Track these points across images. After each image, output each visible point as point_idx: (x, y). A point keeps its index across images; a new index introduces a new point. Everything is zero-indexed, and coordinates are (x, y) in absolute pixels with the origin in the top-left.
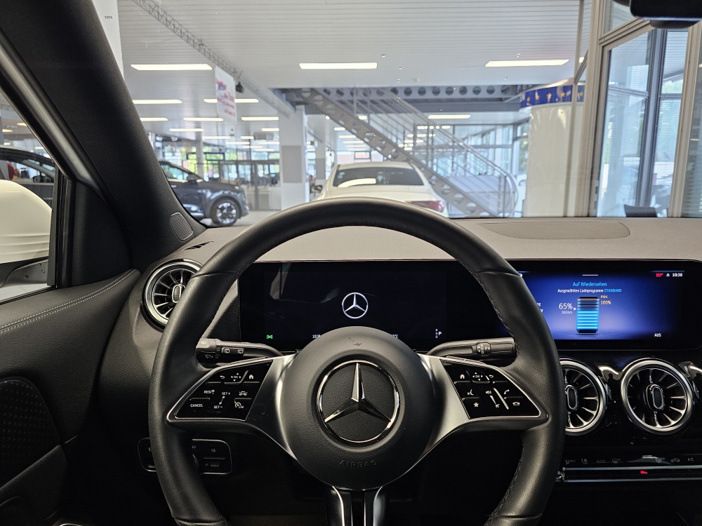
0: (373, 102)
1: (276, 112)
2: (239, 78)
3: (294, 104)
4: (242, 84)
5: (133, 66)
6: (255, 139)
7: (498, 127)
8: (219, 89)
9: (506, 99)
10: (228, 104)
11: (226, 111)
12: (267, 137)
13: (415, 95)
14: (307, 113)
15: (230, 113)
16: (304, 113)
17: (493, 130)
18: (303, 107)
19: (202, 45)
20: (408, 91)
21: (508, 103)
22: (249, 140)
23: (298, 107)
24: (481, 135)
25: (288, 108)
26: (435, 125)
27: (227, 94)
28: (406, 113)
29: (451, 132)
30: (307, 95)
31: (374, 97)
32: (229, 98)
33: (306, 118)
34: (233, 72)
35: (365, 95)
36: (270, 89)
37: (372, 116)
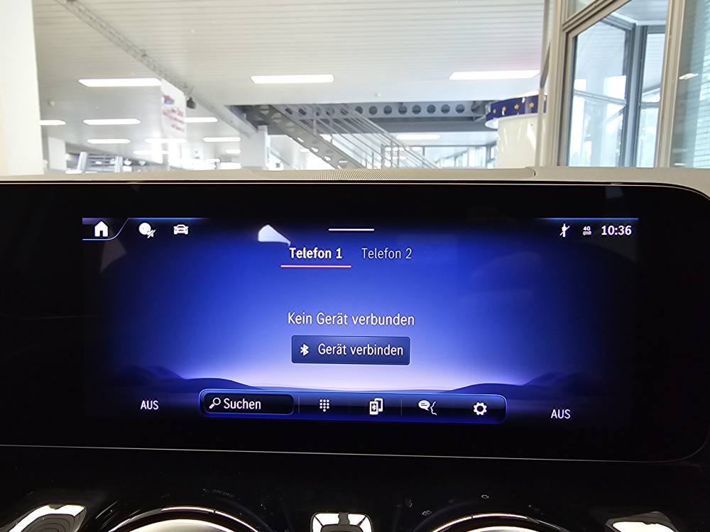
0: (336, 120)
1: (237, 133)
2: (190, 92)
3: (256, 124)
4: (194, 100)
5: (81, 81)
6: (221, 162)
7: (471, 148)
8: (166, 102)
9: (477, 118)
10: (176, 119)
11: (173, 126)
12: (233, 160)
13: (380, 114)
14: (269, 134)
15: (178, 129)
16: (266, 133)
17: (465, 152)
18: (265, 127)
19: (145, 55)
20: (373, 110)
21: (478, 123)
22: (216, 163)
23: (260, 127)
24: (453, 158)
25: (249, 128)
26: (404, 147)
27: (175, 109)
28: (371, 133)
29: (421, 153)
30: (266, 113)
31: (338, 115)
32: (177, 112)
33: (268, 138)
34: (183, 87)
35: (328, 113)
36: (226, 106)
37: (336, 136)
